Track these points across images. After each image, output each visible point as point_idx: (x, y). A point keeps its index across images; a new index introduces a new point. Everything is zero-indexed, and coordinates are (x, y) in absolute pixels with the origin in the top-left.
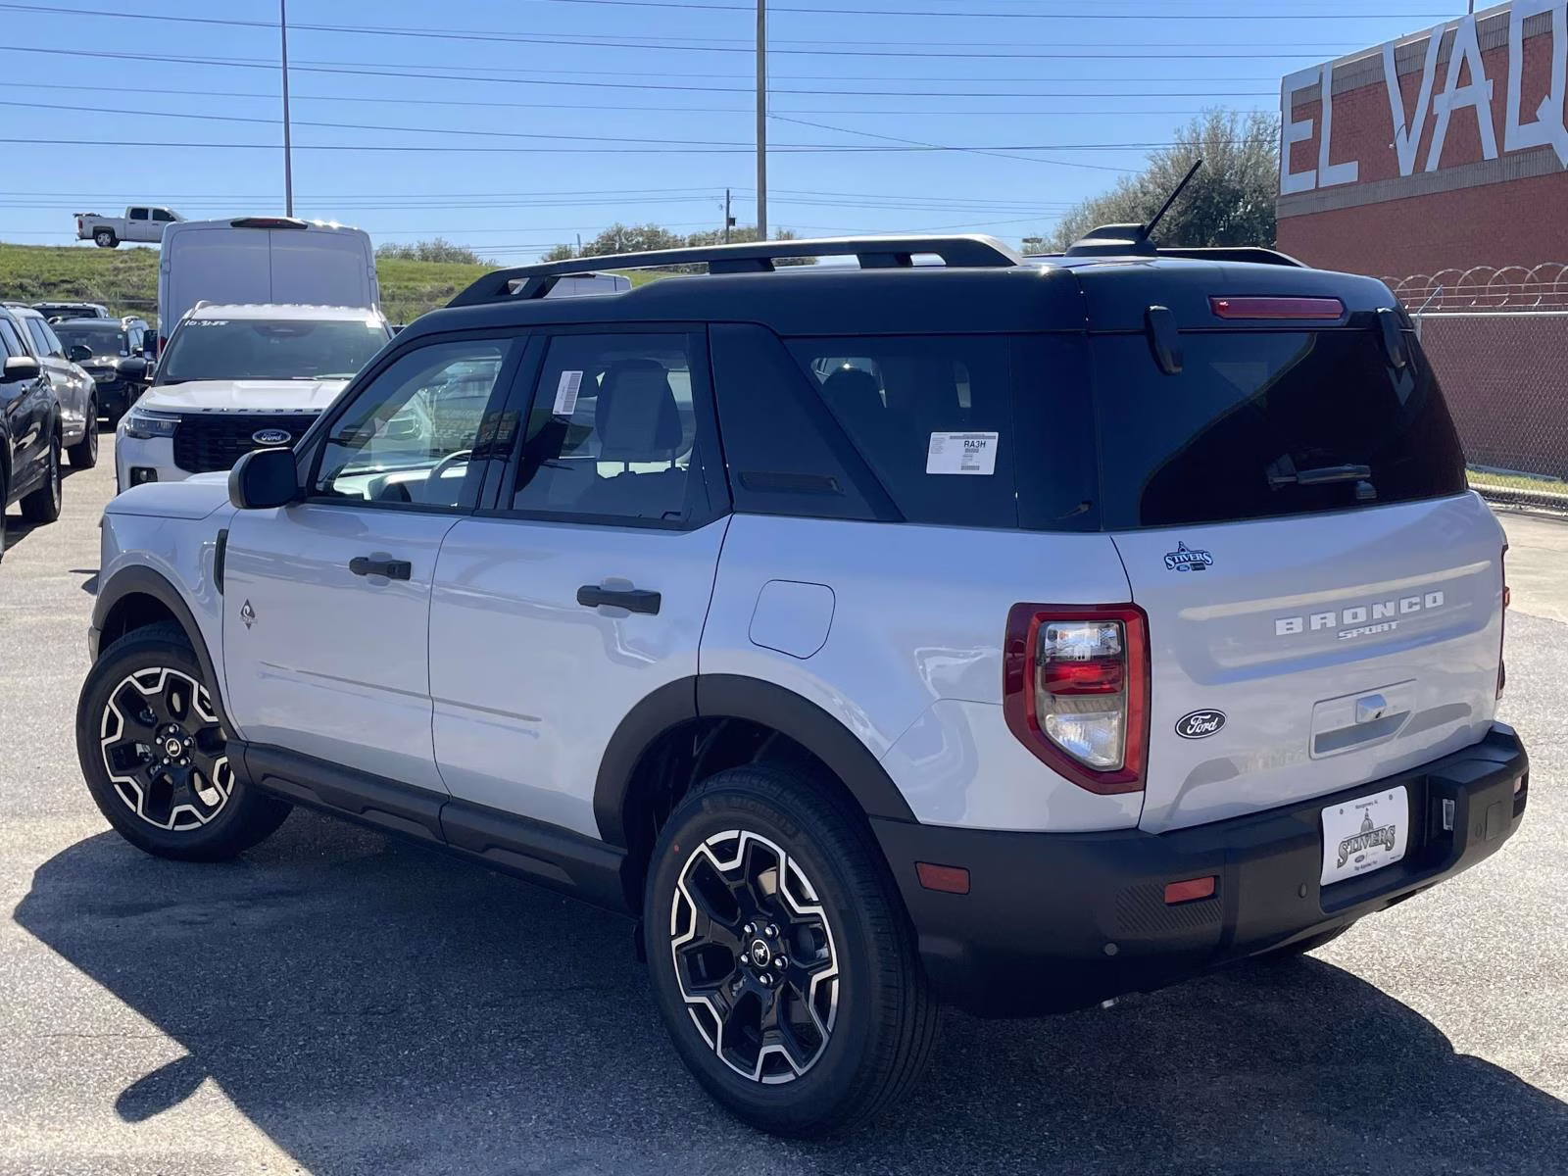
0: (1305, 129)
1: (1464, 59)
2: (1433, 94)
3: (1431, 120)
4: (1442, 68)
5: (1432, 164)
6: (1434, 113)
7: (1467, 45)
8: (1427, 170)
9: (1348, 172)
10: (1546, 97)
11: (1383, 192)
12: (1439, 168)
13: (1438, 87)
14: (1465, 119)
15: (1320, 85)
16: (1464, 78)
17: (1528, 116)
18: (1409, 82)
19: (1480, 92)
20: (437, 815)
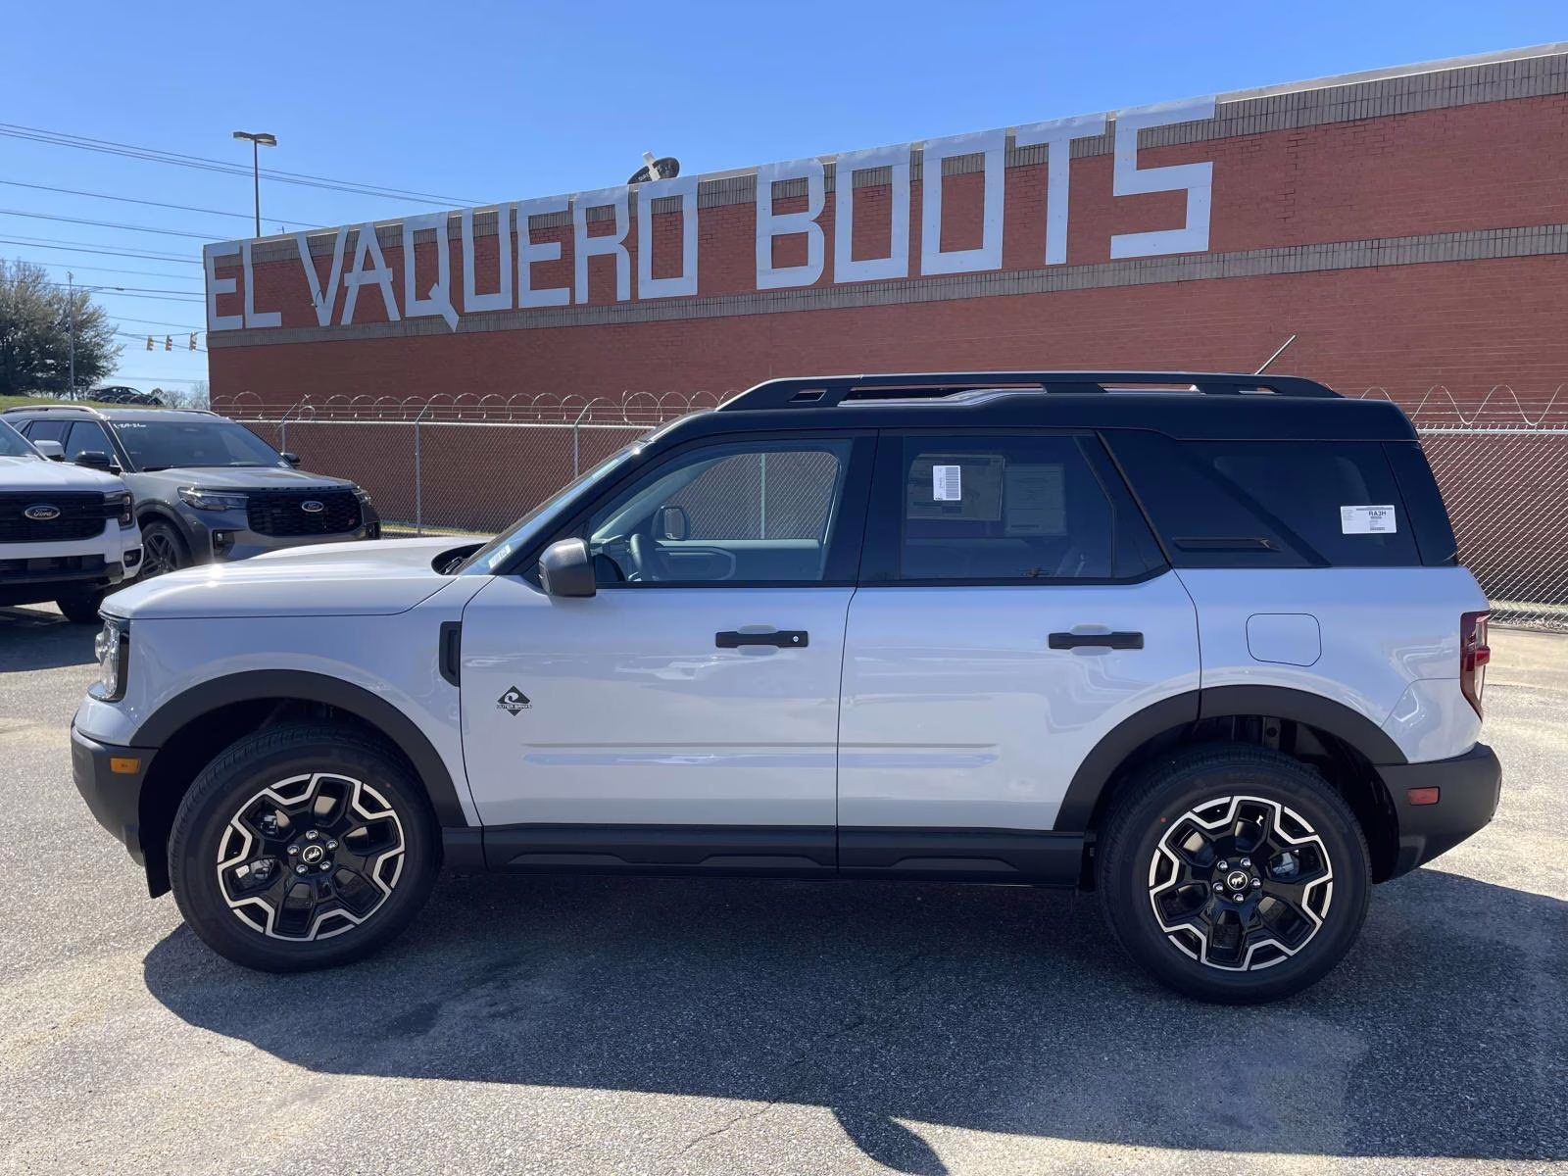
0: (229, 286)
1: (368, 252)
2: (343, 273)
3: (342, 291)
4: (349, 257)
5: (347, 318)
6: (346, 285)
7: (368, 242)
8: (342, 323)
9: (274, 319)
10: (436, 285)
11: (305, 335)
12: (352, 323)
13: (347, 267)
14: (370, 293)
15: (241, 254)
16: (368, 264)
17: (423, 294)
18: (322, 264)
19: (383, 276)
20: (835, 846)
